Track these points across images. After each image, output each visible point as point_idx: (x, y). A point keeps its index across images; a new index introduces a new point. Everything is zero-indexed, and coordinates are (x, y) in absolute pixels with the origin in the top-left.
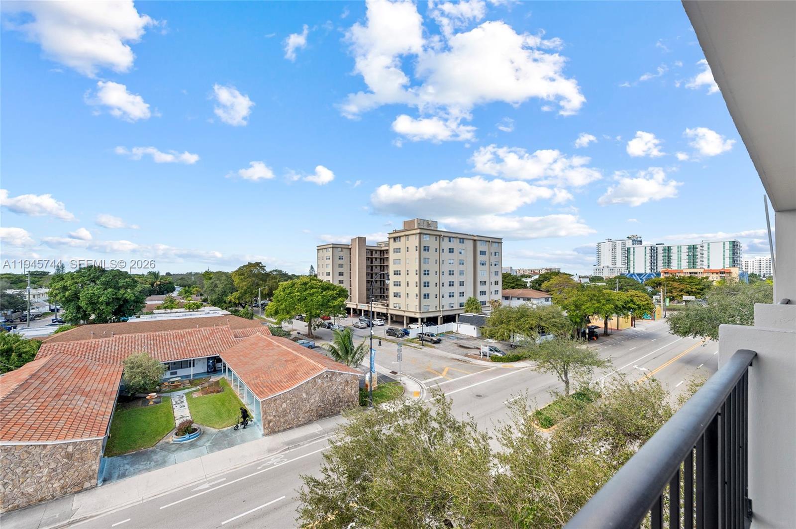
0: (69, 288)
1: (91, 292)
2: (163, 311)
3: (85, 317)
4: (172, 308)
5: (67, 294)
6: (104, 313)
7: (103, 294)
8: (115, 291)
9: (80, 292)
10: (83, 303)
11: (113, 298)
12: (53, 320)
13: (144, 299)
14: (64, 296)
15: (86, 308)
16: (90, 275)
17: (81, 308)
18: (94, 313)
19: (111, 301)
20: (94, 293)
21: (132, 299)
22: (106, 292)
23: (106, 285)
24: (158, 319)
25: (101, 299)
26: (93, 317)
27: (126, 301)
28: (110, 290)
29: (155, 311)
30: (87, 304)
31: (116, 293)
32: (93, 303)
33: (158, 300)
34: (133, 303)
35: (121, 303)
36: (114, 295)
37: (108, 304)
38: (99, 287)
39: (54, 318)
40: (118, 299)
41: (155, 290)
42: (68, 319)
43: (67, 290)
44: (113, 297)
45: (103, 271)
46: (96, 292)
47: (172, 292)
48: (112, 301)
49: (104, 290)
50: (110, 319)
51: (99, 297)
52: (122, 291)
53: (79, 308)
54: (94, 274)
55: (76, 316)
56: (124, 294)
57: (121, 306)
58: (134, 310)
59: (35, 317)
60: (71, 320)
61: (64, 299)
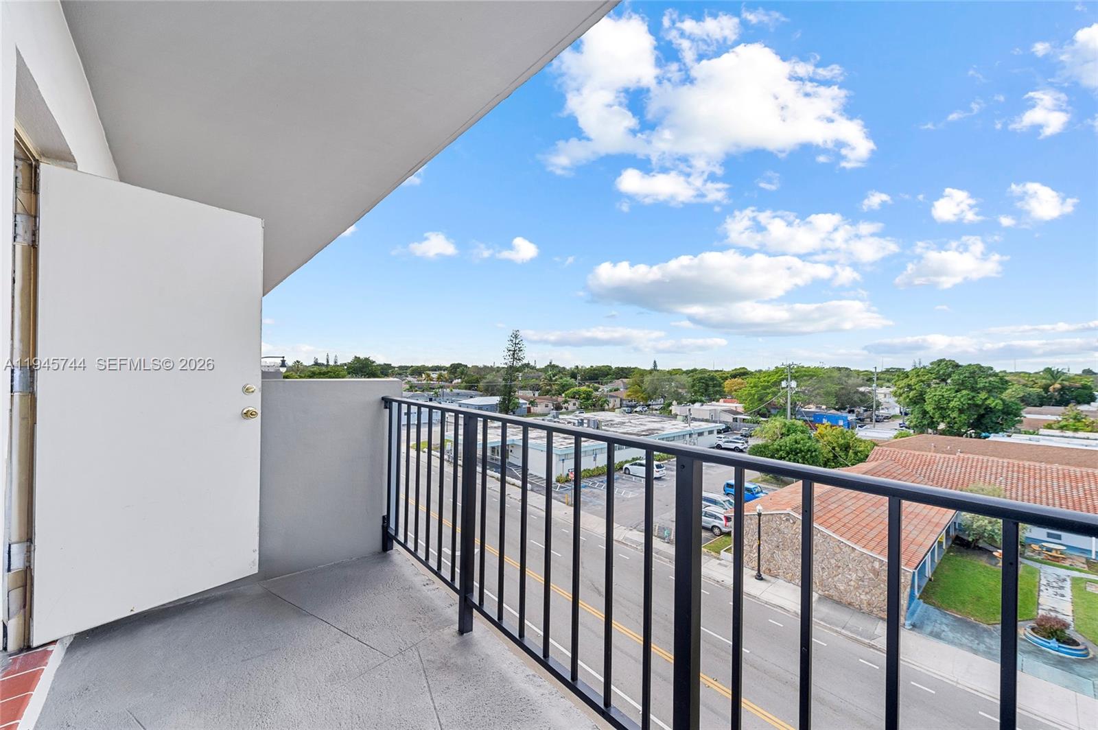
0: (913, 387)
1: (940, 393)
2: (1057, 432)
3: (933, 425)
4: (1076, 430)
5: (911, 394)
6: (956, 423)
7: (954, 397)
8: (973, 394)
9: (926, 392)
10: (929, 408)
11: (968, 404)
12: (900, 424)
13: (1021, 409)
14: (908, 396)
15: (933, 414)
16: (938, 371)
17: (928, 413)
18: (943, 421)
19: (965, 407)
20: (943, 396)
21: (1000, 407)
22: (959, 395)
23: (961, 386)
24: (1042, 443)
25: (951, 405)
26: (942, 426)
27: (989, 410)
28: (964, 392)
29: (1042, 431)
30: (934, 409)
31: (974, 397)
32: (942, 408)
33: (1052, 414)
34: (999, 414)
35: (982, 412)
36: (970, 399)
37: (961, 411)
38: (949, 387)
39: (901, 422)
40: (977, 406)
41: (1051, 398)
42: (912, 424)
43: (911, 390)
44: (969, 402)
45: (957, 366)
46: (946, 395)
47: (1088, 403)
48: (968, 408)
49: (957, 391)
50: (965, 433)
51: (949, 401)
52: (983, 395)
53: (925, 413)
54: (945, 370)
55: (921, 422)
56: (986, 399)
57: (981, 416)
58: (1002, 424)
59: (884, 419)
60: (916, 426)
61: (908, 400)
